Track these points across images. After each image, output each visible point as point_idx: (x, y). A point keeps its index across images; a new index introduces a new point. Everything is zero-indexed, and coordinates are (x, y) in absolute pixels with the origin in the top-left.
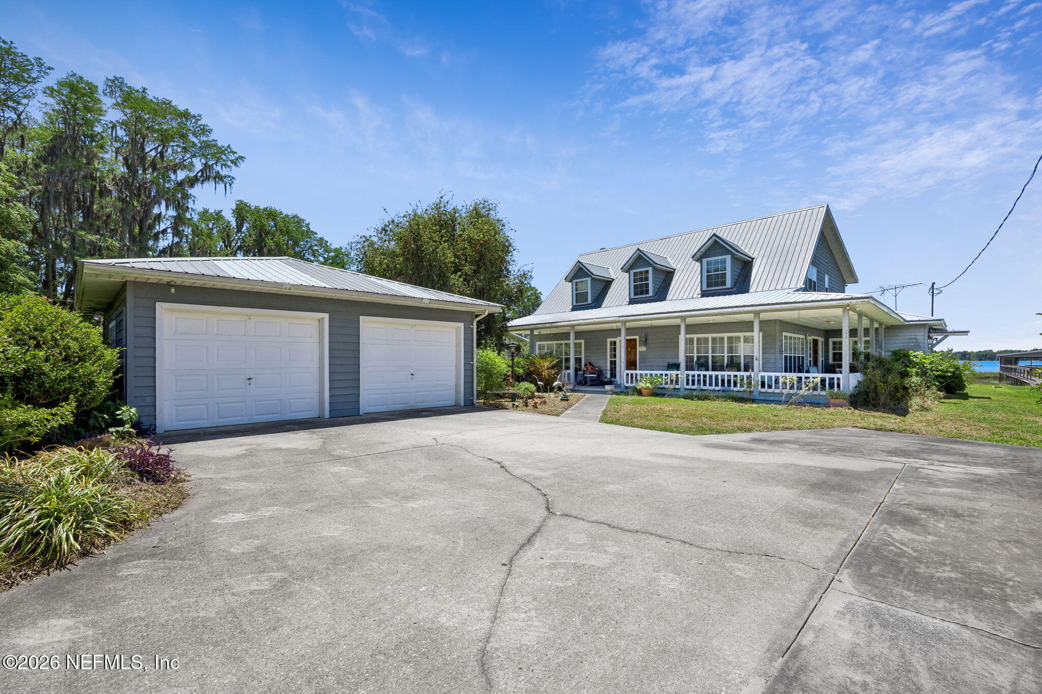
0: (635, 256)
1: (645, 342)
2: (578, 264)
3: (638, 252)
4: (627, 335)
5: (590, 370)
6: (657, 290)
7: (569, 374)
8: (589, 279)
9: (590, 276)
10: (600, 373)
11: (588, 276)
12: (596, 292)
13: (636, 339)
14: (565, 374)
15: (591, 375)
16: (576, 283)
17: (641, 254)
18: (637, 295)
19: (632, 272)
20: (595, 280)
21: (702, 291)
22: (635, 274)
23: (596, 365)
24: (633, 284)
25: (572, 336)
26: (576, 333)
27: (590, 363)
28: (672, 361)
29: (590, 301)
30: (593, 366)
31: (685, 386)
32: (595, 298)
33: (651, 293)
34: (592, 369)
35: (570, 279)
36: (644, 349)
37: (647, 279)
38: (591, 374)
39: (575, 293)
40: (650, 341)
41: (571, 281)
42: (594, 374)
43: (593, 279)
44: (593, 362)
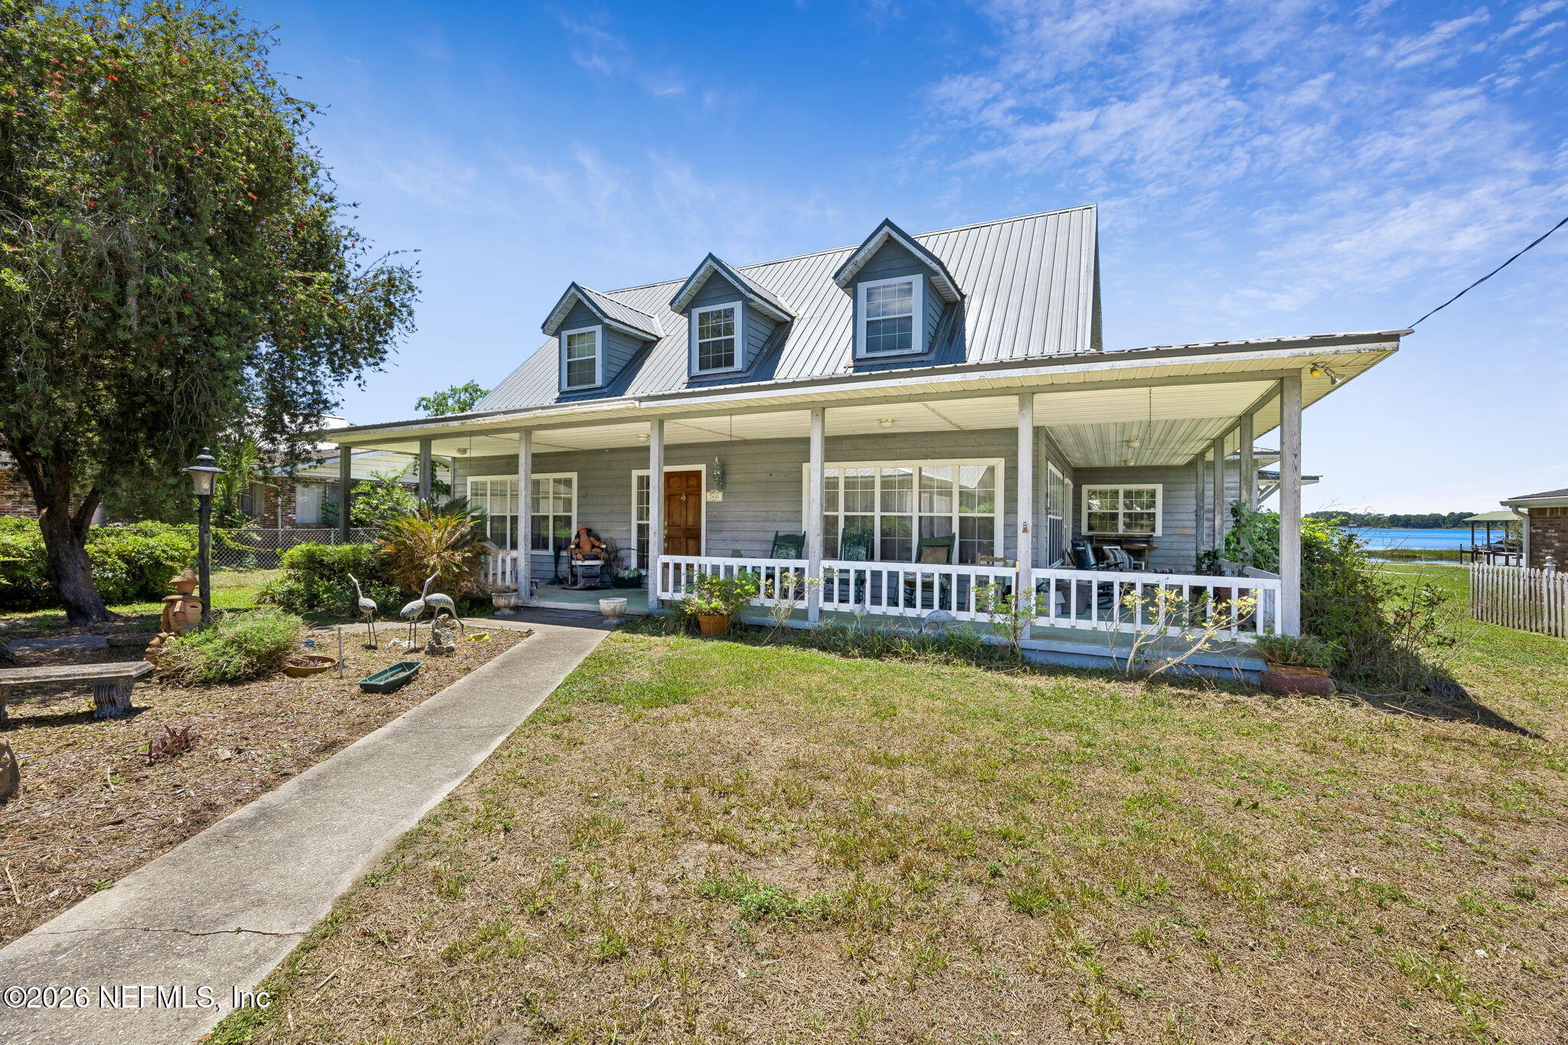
0: (702, 271)
1: (721, 481)
2: (573, 290)
3: (710, 262)
4: (667, 461)
5: (587, 547)
6: (752, 358)
7: (514, 560)
8: (598, 329)
9: (600, 322)
10: (613, 557)
11: (596, 321)
12: (615, 361)
13: (700, 472)
14: (504, 561)
15: (587, 563)
16: (570, 337)
17: (716, 267)
18: (708, 367)
19: (696, 312)
20: (615, 334)
21: (855, 360)
22: (703, 317)
23: (604, 536)
24: (697, 341)
25: (524, 463)
26: (534, 455)
27: (589, 532)
28: (785, 529)
29: (599, 381)
30: (598, 539)
31: (821, 604)
32: (613, 375)
33: (738, 364)
34: (593, 546)
35: (554, 327)
36: (718, 496)
37: (729, 329)
38: (585, 558)
39: (565, 360)
40: (732, 478)
41: (557, 333)
42: (596, 558)
43: (607, 329)
44: (597, 528)
